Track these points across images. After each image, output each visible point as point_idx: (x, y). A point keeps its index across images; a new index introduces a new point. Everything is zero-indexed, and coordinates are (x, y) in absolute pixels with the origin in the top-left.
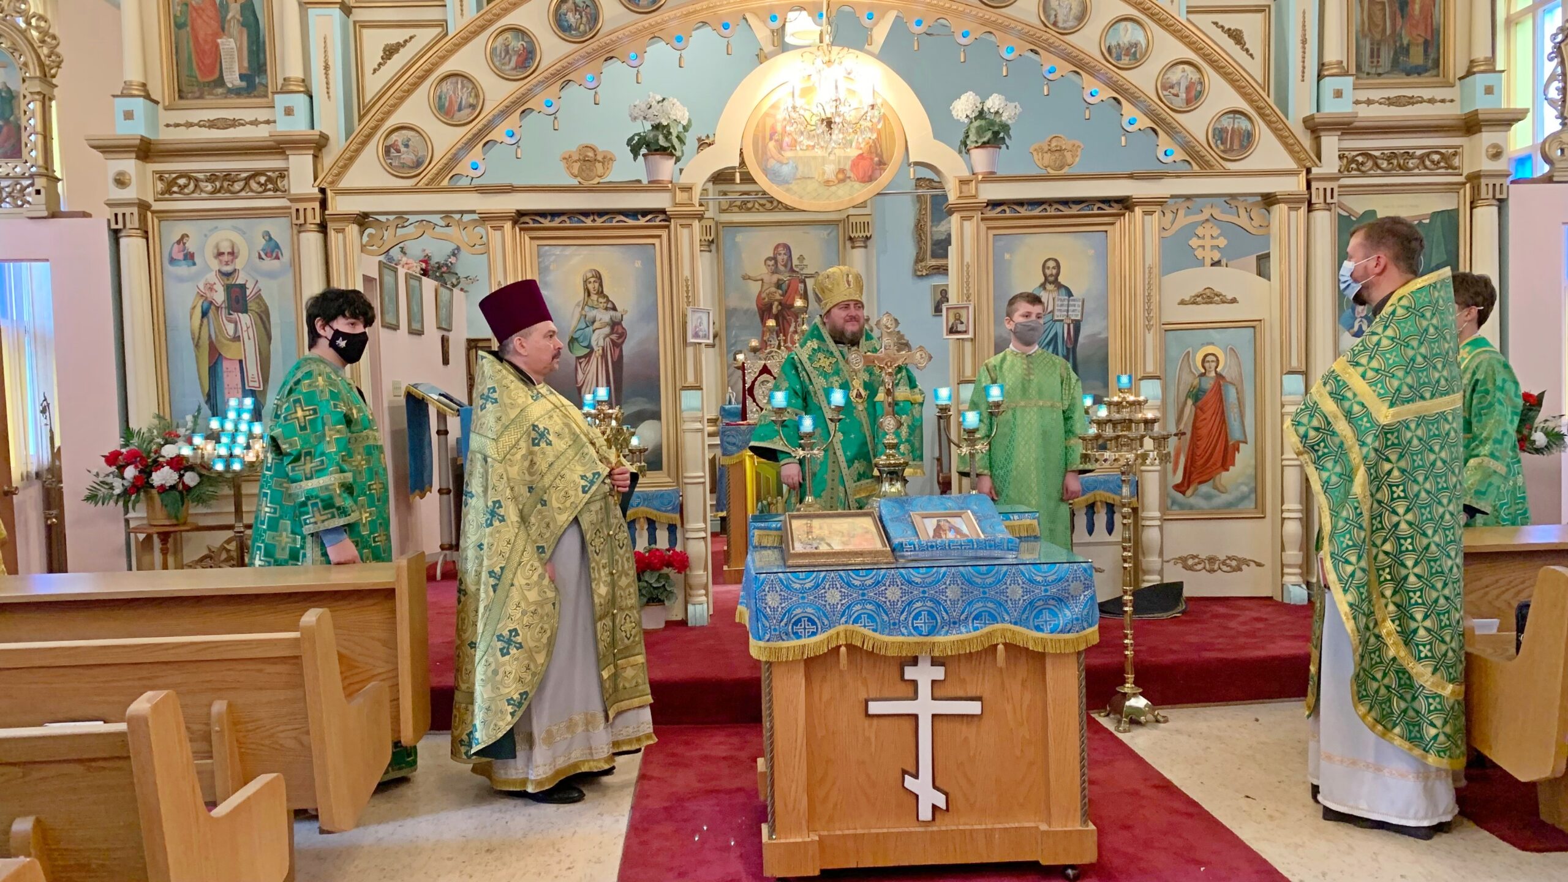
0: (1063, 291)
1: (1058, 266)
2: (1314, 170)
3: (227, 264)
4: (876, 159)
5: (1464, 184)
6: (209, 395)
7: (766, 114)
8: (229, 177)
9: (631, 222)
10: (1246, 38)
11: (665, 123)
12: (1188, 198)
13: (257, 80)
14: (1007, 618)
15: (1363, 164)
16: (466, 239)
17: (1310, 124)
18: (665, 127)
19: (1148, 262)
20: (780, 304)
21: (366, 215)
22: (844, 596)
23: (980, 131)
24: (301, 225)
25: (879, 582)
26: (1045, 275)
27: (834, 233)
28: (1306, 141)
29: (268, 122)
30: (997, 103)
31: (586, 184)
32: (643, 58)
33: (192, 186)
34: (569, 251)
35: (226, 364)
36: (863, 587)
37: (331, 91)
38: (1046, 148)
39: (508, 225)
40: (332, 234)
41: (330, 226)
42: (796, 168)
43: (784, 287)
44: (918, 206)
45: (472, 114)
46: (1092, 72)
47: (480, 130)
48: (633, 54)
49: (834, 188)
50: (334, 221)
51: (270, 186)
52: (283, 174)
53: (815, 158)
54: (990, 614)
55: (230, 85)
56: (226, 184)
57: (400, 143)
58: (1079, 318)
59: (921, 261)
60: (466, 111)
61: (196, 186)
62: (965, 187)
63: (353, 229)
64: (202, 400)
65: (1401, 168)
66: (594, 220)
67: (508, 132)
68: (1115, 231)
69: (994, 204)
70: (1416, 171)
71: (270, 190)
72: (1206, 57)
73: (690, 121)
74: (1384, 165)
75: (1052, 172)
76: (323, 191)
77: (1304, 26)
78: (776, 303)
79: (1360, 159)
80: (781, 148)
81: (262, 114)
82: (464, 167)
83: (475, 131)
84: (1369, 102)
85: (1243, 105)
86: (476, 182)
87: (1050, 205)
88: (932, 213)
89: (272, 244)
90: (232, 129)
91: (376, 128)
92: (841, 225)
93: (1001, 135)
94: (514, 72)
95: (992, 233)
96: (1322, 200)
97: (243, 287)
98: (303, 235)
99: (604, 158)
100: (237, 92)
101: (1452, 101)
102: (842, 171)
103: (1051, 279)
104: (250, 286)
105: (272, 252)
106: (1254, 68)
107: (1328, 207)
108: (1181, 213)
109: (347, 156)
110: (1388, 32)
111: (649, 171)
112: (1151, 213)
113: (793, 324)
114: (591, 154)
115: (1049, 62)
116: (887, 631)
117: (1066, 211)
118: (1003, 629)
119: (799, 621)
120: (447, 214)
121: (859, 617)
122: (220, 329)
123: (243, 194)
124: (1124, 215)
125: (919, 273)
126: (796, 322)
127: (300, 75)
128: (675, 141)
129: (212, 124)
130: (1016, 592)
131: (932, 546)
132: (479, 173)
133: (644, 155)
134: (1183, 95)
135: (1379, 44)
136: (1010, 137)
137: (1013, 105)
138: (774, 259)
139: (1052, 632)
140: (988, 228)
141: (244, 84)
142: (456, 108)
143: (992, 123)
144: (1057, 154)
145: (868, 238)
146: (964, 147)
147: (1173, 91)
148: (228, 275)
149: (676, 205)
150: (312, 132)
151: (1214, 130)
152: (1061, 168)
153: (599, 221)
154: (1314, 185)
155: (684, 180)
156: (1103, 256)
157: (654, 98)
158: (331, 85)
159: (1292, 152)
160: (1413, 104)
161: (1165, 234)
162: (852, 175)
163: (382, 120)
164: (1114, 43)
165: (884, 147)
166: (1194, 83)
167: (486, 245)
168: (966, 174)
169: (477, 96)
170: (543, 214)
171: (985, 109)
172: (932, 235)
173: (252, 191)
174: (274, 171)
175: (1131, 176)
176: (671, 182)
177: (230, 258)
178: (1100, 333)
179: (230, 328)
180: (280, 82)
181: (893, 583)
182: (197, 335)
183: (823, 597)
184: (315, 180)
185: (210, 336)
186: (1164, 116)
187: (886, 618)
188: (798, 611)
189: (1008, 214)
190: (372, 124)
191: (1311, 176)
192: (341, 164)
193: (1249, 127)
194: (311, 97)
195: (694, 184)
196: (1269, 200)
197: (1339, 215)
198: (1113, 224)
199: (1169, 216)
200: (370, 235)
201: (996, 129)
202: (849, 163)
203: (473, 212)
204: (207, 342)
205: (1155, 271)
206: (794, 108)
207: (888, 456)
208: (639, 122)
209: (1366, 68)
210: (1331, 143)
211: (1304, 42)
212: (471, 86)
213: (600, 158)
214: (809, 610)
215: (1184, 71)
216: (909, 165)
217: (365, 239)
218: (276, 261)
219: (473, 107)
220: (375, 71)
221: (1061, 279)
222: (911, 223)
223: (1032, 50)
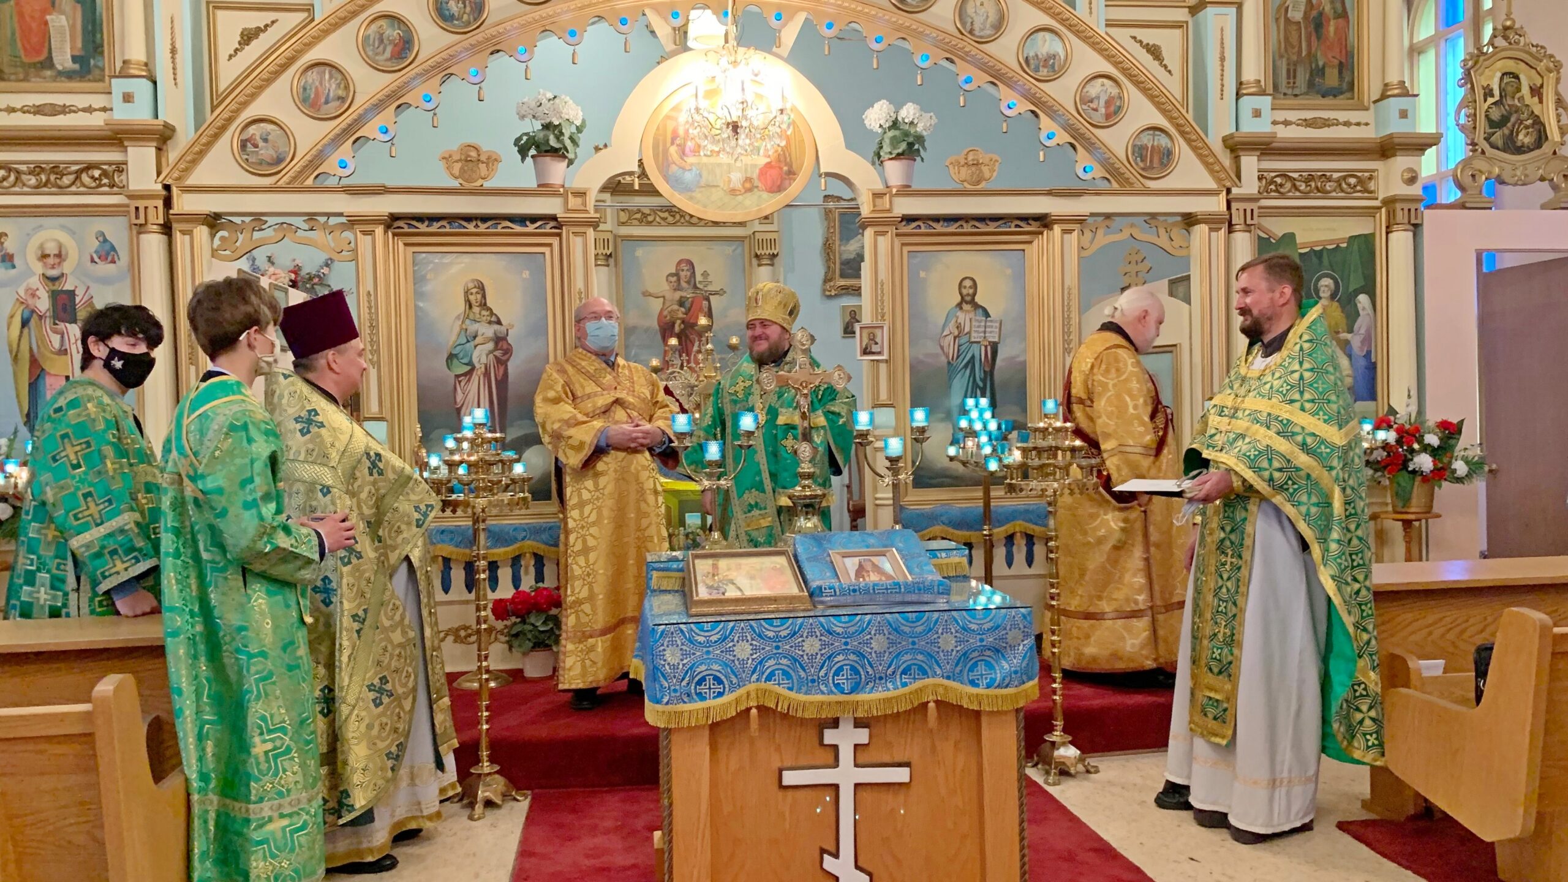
0: (980, 311)
1: (975, 285)
2: (1235, 190)
3: (53, 267)
4: (785, 168)
5: (1379, 208)
6: (28, 415)
7: (667, 117)
8: (56, 169)
9: (518, 228)
10: (1165, 54)
11: (556, 123)
12: (1108, 216)
13: (92, 62)
14: (939, 672)
15: (1281, 185)
16: (332, 245)
17: (1230, 142)
18: (556, 127)
19: (1067, 283)
20: (683, 322)
21: (217, 216)
22: (755, 649)
23: (894, 142)
24: (141, 225)
25: (795, 633)
26: (961, 294)
27: (739, 250)
28: (1226, 160)
29: (104, 109)
30: (912, 113)
31: (467, 185)
32: (532, 53)
33: (12, 178)
34: (448, 259)
35: (49, 380)
36: (778, 638)
37: (178, 77)
38: (963, 162)
39: (379, 230)
40: (178, 237)
41: (176, 226)
42: (700, 176)
43: (688, 305)
44: (826, 223)
45: (340, 107)
46: (1010, 83)
47: (350, 125)
48: (521, 48)
49: (740, 198)
50: (179, 221)
51: (105, 181)
52: (120, 168)
53: (719, 165)
54: (921, 668)
55: (60, 68)
56: (52, 177)
57: (258, 138)
58: (996, 340)
59: (830, 280)
60: (334, 104)
61: (17, 179)
62: (879, 201)
63: (202, 232)
64: (20, 420)
65: (1319, 191)
66: (477, 226)
67: (380, 129)
68: (1032, 250)
69: (909, 219)
70: (1334, 194)
71: (104, 185)
72: (1125, 71)
73: (584, 121)
74: (1303, 187)
75: (969, 187)
76: (167, 188)
77: (1222, 43)
78: (678, 322)
79: (1279, 180)
80: (684, 153)
81: (98, 101)
82: (330, 165)
83: (343, 125)
84: (1286, 123)
85: (1162, 122)
86: (344, 182)
87: (967, 222)
88: (841, 233)
89: (107, 247)
90: (62, 116)
91: (230, 120)
92: (747, 241)
93: (916, 147)
94: (389, 63)
95: (906, 249)
96: (1242, 221)
97: (72, 294)
98: (143, 236)
99: (488, 158)
100: (69, 75)
101: (1367, 124)
102: (748, 180)
103: (968, 298)
104: (80, 293)
105: (108, 254)
106: (1173, 86)
107: (1248, 228)
108: (1100, 232)
109: (196, 149)
110: (1304, 53)
111: (539, 172)
112: (1070, 232)
113: (697, 344)
114: (474, 154)
115: (964, 71)
116: (804, 689)
117: (983, 228)
118: (935, 685)
119: (703, 679)
120: (311, 216)
121: (772, 674)
122: (42, 340)
123: (73, 189)
124: (1042, 233)
125: (828, 293)
126: (700, 341)
127: (142, 58)
128: (568, 143)
129: (38, 110)
130: (948, 642)
131: (854, 591)
132: (347, 172)
133: (533, 157)
134: (1103, 110)
135: (1295, 65)
136: (925, 149)
137: (929, 115)
138: (677, 275)
139: (988, 687)
140: (903, 244)
141: (77, 67)
142: (323, 100)
143: (906, 134)
144: (974, 169)
145: (774, 256)
146: (878, 159)
147: (1092, 105)
148: (53, 280)
149: (568, 210)
150: (156, 122)
151: (1134, 146)
152: (978, 182)
153: (483, 227)
154: (1234, 205)
155: (576, 184)
156: (1020, 277)
157: (544, 95)
158: (179, 71)
159: (1212, 172)
160: (1329, 126)
161: (1085, 254)
162: (760, 185)
163: (237, 112)
164: (1032, 54)
165: (793, 156)
166: (1113, 98)
167: (355, 251)
168: (879, 187)
169: (347, 88)
170: (420, 218)
171: (900, 119)
172: (840, 255)
173: (84, 185)
174: (110, 164)
175: (1050, 193)
176: (563, 186)
177: (57, 260)
178: (1018, 356)
179: (56, 340)
180: (119, 65)
181: (812, 634)
182: (15, 346)
183: (730, 651)
184: (159, 174)
185: (31, 349)
186: (1083, 130)
187: (802, 674)
188: (703, 668)
189: (923, 230)
190: (225, 115)
191: (1231, 196)
192: (189, 158)
193: (1169, 145)
194: (155, 83)
195: (589, 189)
196: (1189, 220)
197: (1259, 237)
198: (1030, 242)
199: (1088, 234)
200: (222, 238)
201: (911, 139)
202: (757, 171)
203: (341, 215)
204: (27, 356)
205: (1075, 291)
206: (697, 110)
207: (804, 487)
208: (527, 120)
209: (1283, 88)
210: (1250, 164)
211: (1222, 59)
212: (340, 77)
213: (483, 158)
214: (716, 667)
215: (1103, 85)
216: (820, 176)
217: (217, 242)
218: (112, 265)
219: (342, 99)
220: (231, 57)
221: (977, 299)
222: (818, 241)
223: (947, 59)
